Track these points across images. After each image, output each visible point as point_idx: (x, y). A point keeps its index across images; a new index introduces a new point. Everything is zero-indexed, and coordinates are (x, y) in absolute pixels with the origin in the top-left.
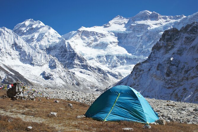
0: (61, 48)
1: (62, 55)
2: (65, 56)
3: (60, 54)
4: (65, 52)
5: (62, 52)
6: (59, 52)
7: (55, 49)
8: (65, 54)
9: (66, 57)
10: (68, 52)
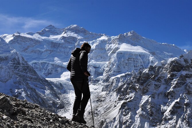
0: (13, 59)
1: (15, 67)
2: (17, 68)
3: (13, 66)
4: (18, 64)
5: (14, 64)
6: (12, 64)
7: (7, 60)
8: (18, 67)
9: (19, 69)
10: (21, 65)
